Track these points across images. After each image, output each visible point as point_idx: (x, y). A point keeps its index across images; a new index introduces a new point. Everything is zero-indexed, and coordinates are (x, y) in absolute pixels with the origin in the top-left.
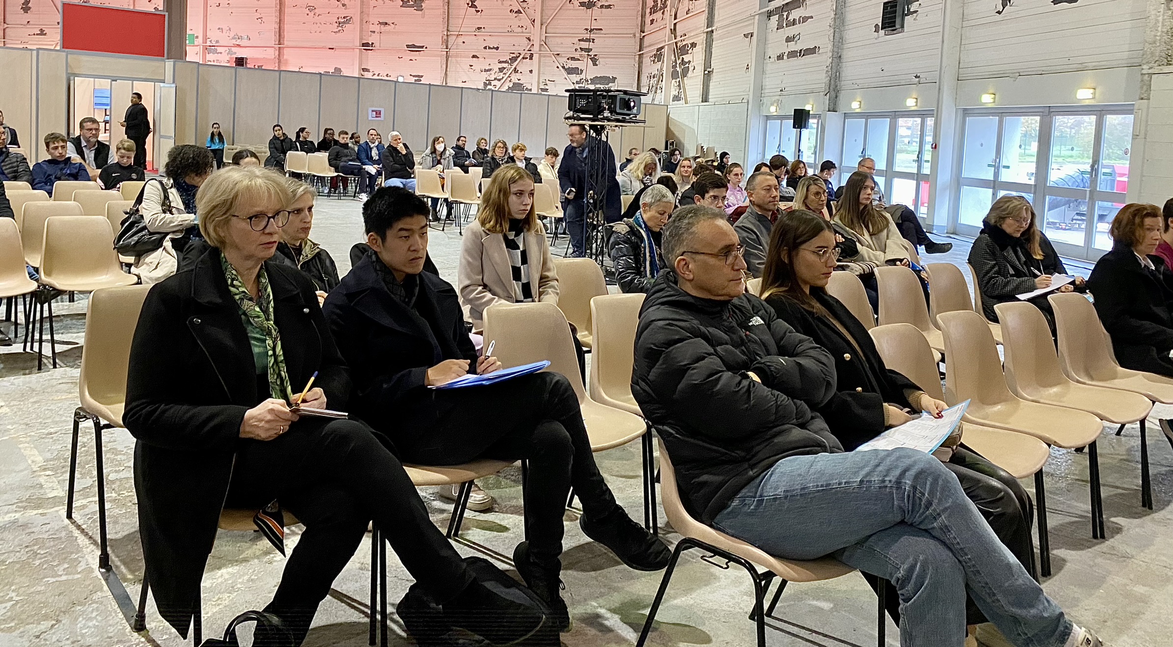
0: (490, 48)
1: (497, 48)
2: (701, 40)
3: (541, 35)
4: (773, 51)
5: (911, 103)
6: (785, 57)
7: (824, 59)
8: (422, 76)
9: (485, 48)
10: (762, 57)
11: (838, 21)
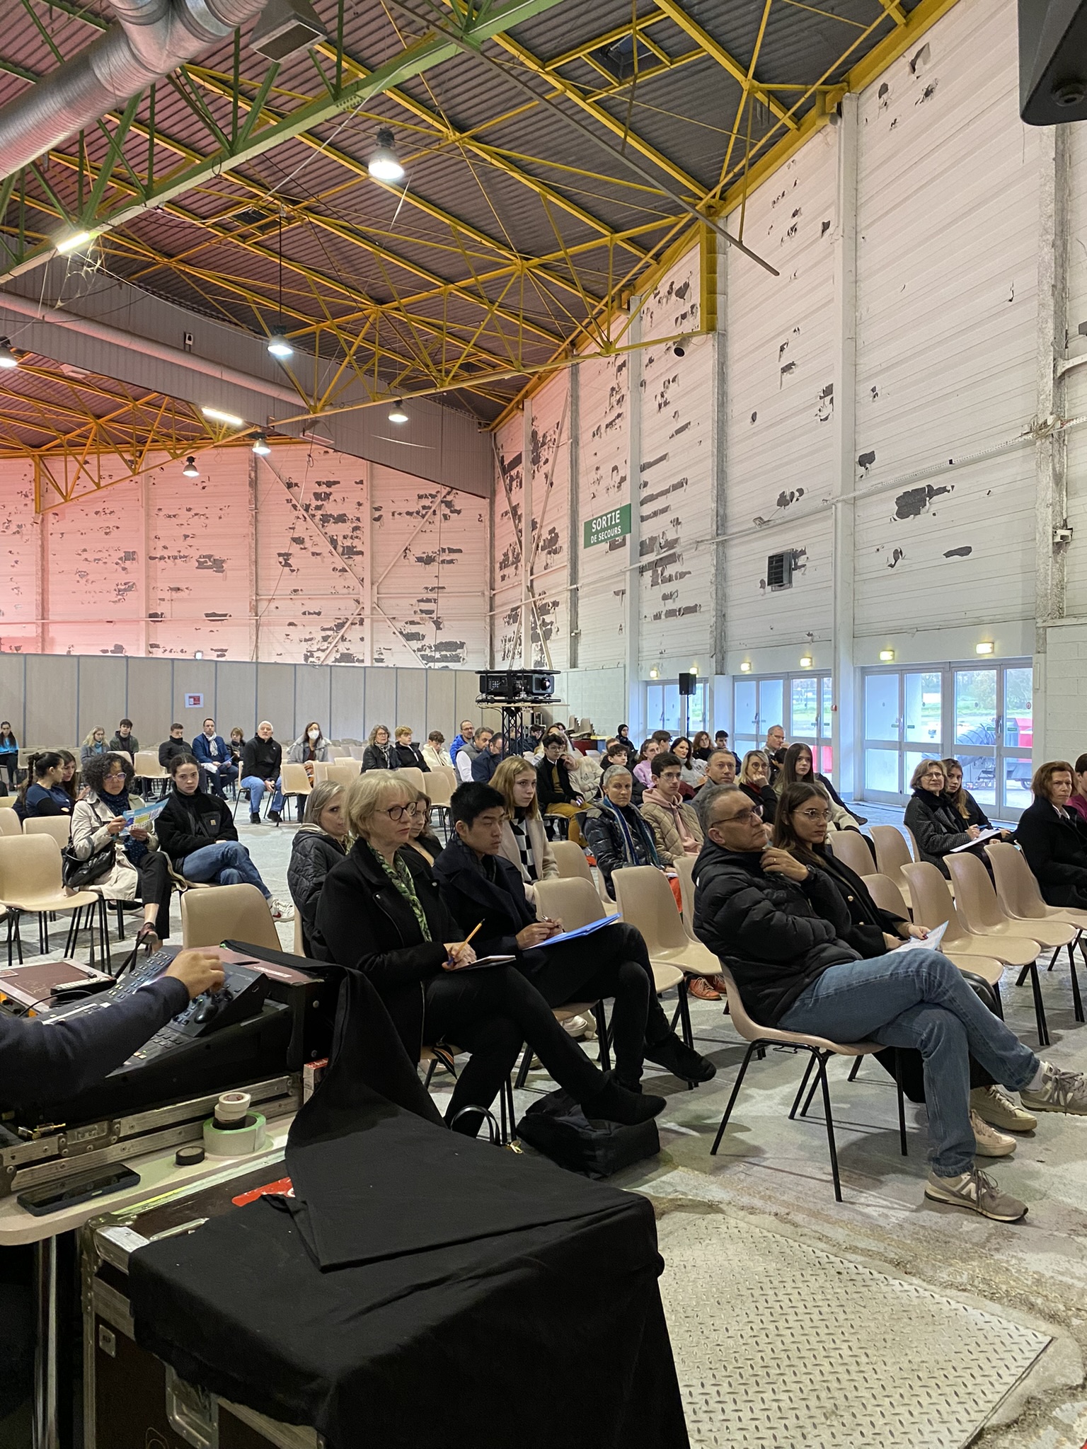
0: (309, 613)
1: (319, 614)
2: (564, 598)
3: (372, 595)
4: (648, 610)
5: (805, 663)
6: (663, 617)
7: (707, 617)
8: (226, 650)
9: (304, 613)
10: (637, 617)
11: (719, 578)
